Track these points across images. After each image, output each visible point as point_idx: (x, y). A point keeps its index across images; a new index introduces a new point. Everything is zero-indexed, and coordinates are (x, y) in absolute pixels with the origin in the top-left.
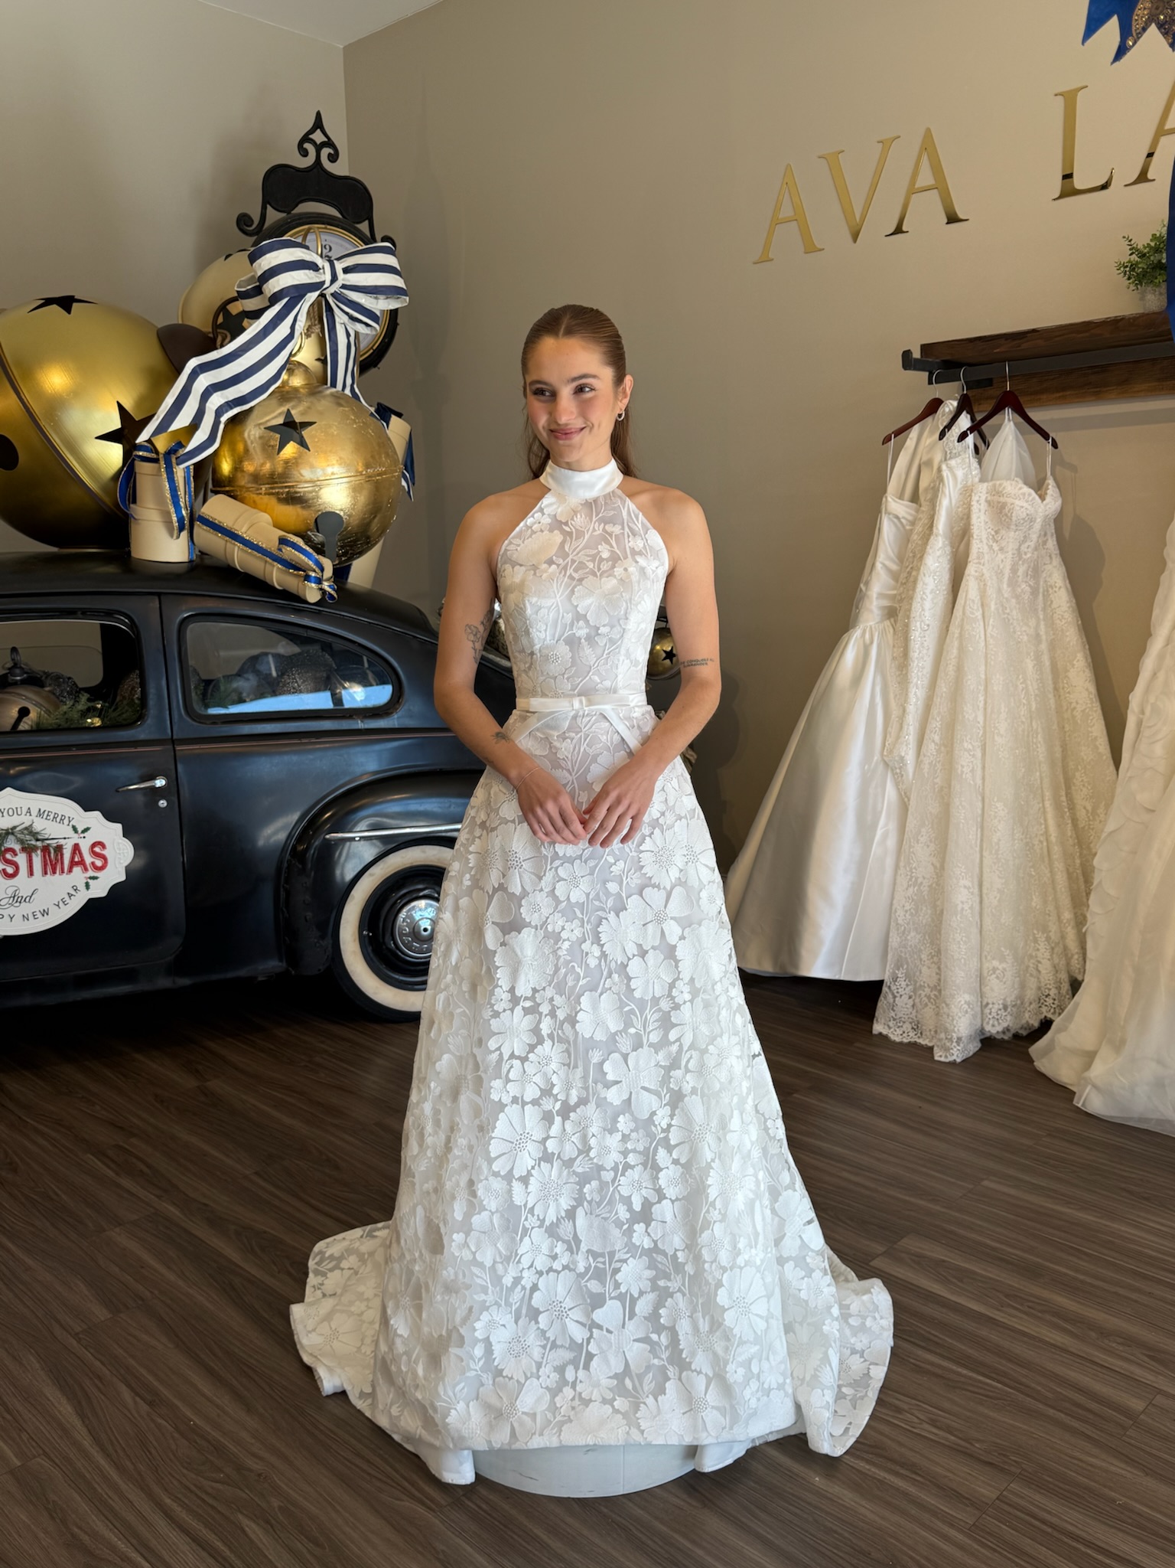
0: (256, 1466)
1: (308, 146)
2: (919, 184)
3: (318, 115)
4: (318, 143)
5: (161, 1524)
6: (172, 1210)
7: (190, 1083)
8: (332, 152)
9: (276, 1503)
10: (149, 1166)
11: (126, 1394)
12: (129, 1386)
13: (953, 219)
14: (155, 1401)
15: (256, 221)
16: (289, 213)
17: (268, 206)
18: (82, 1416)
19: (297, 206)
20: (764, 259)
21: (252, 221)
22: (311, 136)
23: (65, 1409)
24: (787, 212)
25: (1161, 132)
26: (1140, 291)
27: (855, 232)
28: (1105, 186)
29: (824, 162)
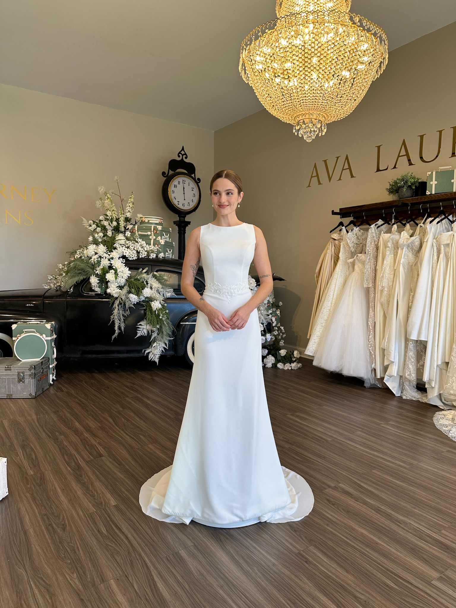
0: (144, 429)
1: (180, 155)
2: (344, 168)
3: (183, 147)
4: (183, 154)
5: (125, 435)
6: (139, 396)
7: (150, 377)
8: (186, 156)
9: (147, 434)
10: (137, 389)
11: (123, 419)
12: (123, 418)
13: (352, 176)
14: (128, 420)
15: (167, 173)
16: (175, 172)
17: (170, 171)
18: (114, 421)
19: (177, 170)
20: (309, 186)
22: (181, 152)
23: (111, 420)
24: (315, 174)
25: (399, 156)
26: (391, 195)
27: (330, 179)
28: (387, 169)
29: (323, 162)
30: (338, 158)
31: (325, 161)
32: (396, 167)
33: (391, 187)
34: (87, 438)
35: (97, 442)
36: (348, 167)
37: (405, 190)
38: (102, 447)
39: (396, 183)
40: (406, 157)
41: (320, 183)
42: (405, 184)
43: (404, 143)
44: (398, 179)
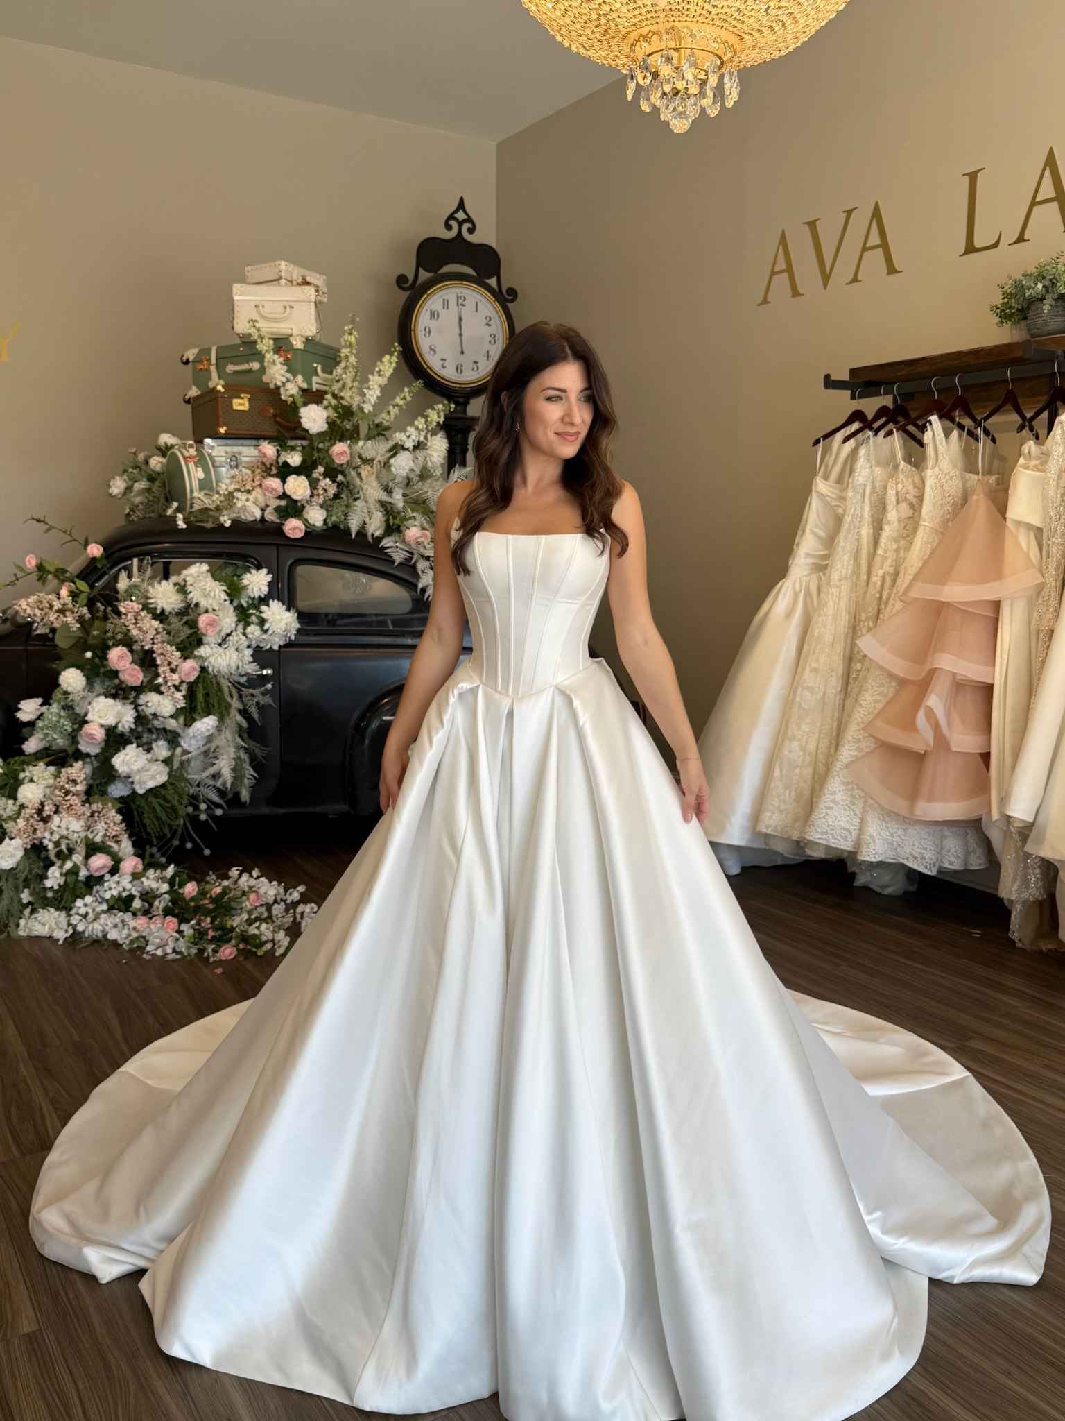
1: (454, 223)
2: (868, 245)
3: (462, 200)
4: (460, 219)
8: (470, 225)
13: (892, 270)
15: (411, 277)
16: (435, 272)
17: (421, 270)
19: (441, 267)
20: (765, 301)
21: (408, 280)
22: (456, 216)
24: (781, 265)
25: (1034, 203)
26: (1008, 326)
27: (826, 278)
28: (996, 245)
29: (807, 227)
30: (849, 213)
31: (812, 225)
32: (1026, 238)
33: (1006, 300)
34: (25, 1081)
35: (51, 1095)
36: (878, 242)
37: (1046, 308)
38: (58, 1116)
39: (1020, 287)
40: (1055, 205)
41: (796, 293)
42: (1047, 292)
43: (1051, 161)
44: (1025, 275)
